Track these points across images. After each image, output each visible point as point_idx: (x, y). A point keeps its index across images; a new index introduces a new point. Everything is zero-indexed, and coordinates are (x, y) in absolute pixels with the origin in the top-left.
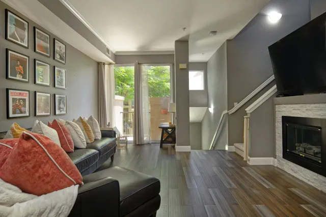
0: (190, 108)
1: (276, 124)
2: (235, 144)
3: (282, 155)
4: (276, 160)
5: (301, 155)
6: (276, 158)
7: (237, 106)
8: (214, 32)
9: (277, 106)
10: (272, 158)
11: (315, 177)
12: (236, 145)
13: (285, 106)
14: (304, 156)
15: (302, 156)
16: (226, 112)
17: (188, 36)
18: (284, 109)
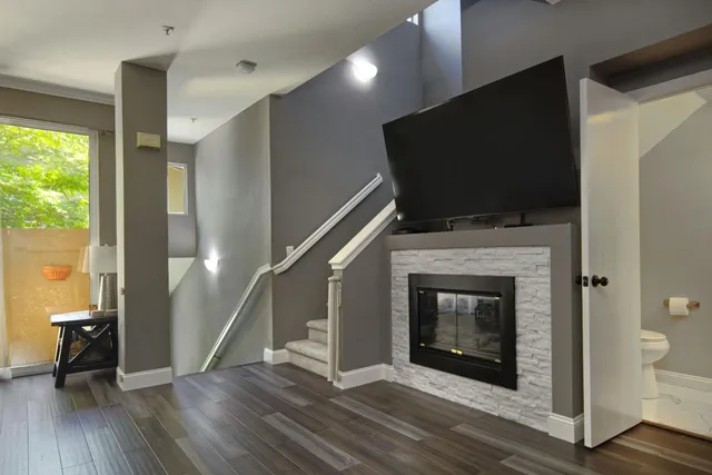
0: (170, 259)
1: (393, 291)
2: (288, 345)
3: (408, 356)
4: (391, 368)
5: (454, 351)
6: (390, 364)
7: (293, 255)
8: (249, 65)
9: (393, 254)
10: (384, 366)
11: (487, 393)
12: (294, 345)
13: (415, 252)
14: (460, 353)
15: (457, 354)
16: (266, 268)
17: (171, 57)
18: (413, 259)
